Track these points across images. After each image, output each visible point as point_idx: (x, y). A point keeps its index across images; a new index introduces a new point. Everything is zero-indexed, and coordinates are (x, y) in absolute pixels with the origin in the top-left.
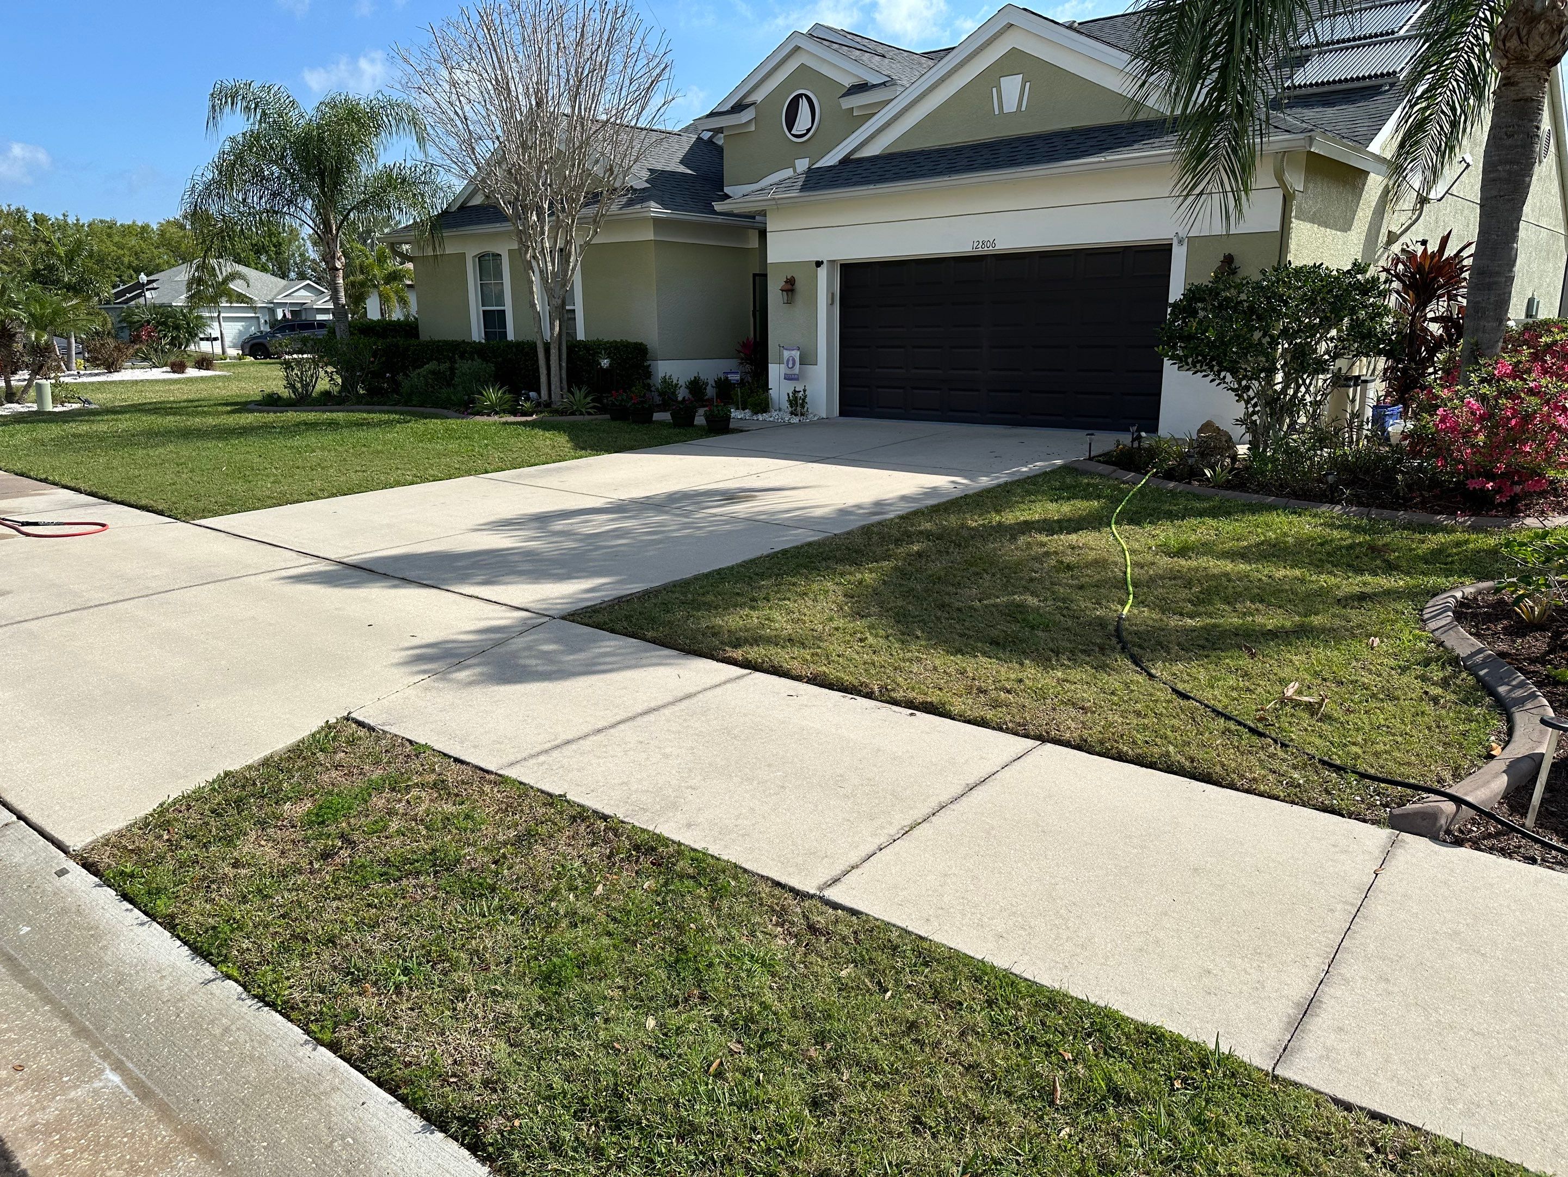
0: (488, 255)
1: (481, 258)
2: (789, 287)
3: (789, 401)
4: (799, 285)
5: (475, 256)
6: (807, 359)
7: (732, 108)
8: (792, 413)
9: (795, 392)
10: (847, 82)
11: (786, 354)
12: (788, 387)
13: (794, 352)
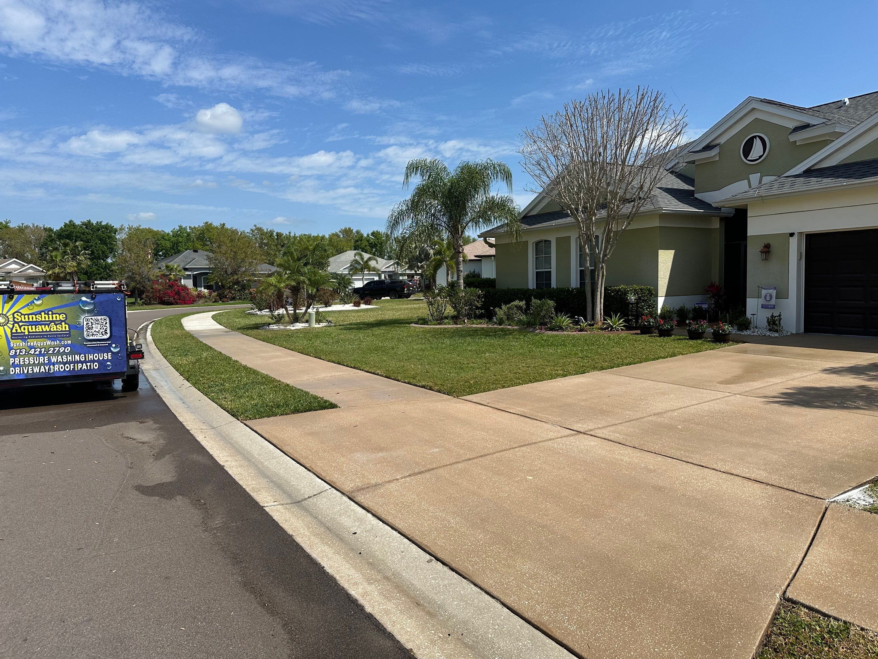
0: (542, 241)
1: (537, 244)
2: (766, 250)
3: (769, 323)
4: (772, 249)
5: (534, 243)
6: (782, 294)
7: (703, 148)
8: (770, 330)
9: (772, 316)
10: (791, 125)
11: (764, 292)
12: (768, 313)
13: (771, 291)
